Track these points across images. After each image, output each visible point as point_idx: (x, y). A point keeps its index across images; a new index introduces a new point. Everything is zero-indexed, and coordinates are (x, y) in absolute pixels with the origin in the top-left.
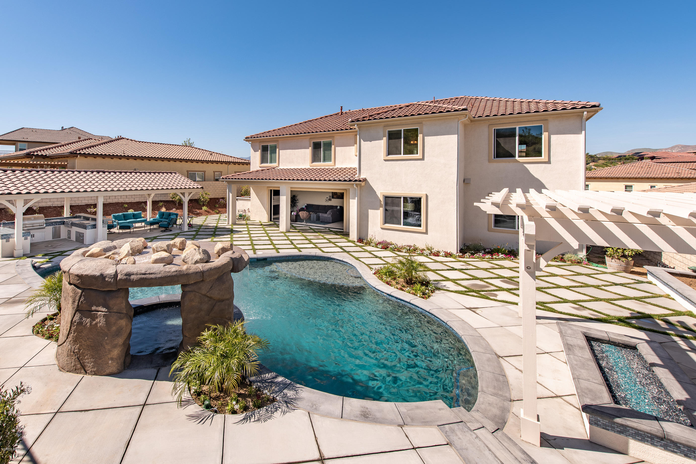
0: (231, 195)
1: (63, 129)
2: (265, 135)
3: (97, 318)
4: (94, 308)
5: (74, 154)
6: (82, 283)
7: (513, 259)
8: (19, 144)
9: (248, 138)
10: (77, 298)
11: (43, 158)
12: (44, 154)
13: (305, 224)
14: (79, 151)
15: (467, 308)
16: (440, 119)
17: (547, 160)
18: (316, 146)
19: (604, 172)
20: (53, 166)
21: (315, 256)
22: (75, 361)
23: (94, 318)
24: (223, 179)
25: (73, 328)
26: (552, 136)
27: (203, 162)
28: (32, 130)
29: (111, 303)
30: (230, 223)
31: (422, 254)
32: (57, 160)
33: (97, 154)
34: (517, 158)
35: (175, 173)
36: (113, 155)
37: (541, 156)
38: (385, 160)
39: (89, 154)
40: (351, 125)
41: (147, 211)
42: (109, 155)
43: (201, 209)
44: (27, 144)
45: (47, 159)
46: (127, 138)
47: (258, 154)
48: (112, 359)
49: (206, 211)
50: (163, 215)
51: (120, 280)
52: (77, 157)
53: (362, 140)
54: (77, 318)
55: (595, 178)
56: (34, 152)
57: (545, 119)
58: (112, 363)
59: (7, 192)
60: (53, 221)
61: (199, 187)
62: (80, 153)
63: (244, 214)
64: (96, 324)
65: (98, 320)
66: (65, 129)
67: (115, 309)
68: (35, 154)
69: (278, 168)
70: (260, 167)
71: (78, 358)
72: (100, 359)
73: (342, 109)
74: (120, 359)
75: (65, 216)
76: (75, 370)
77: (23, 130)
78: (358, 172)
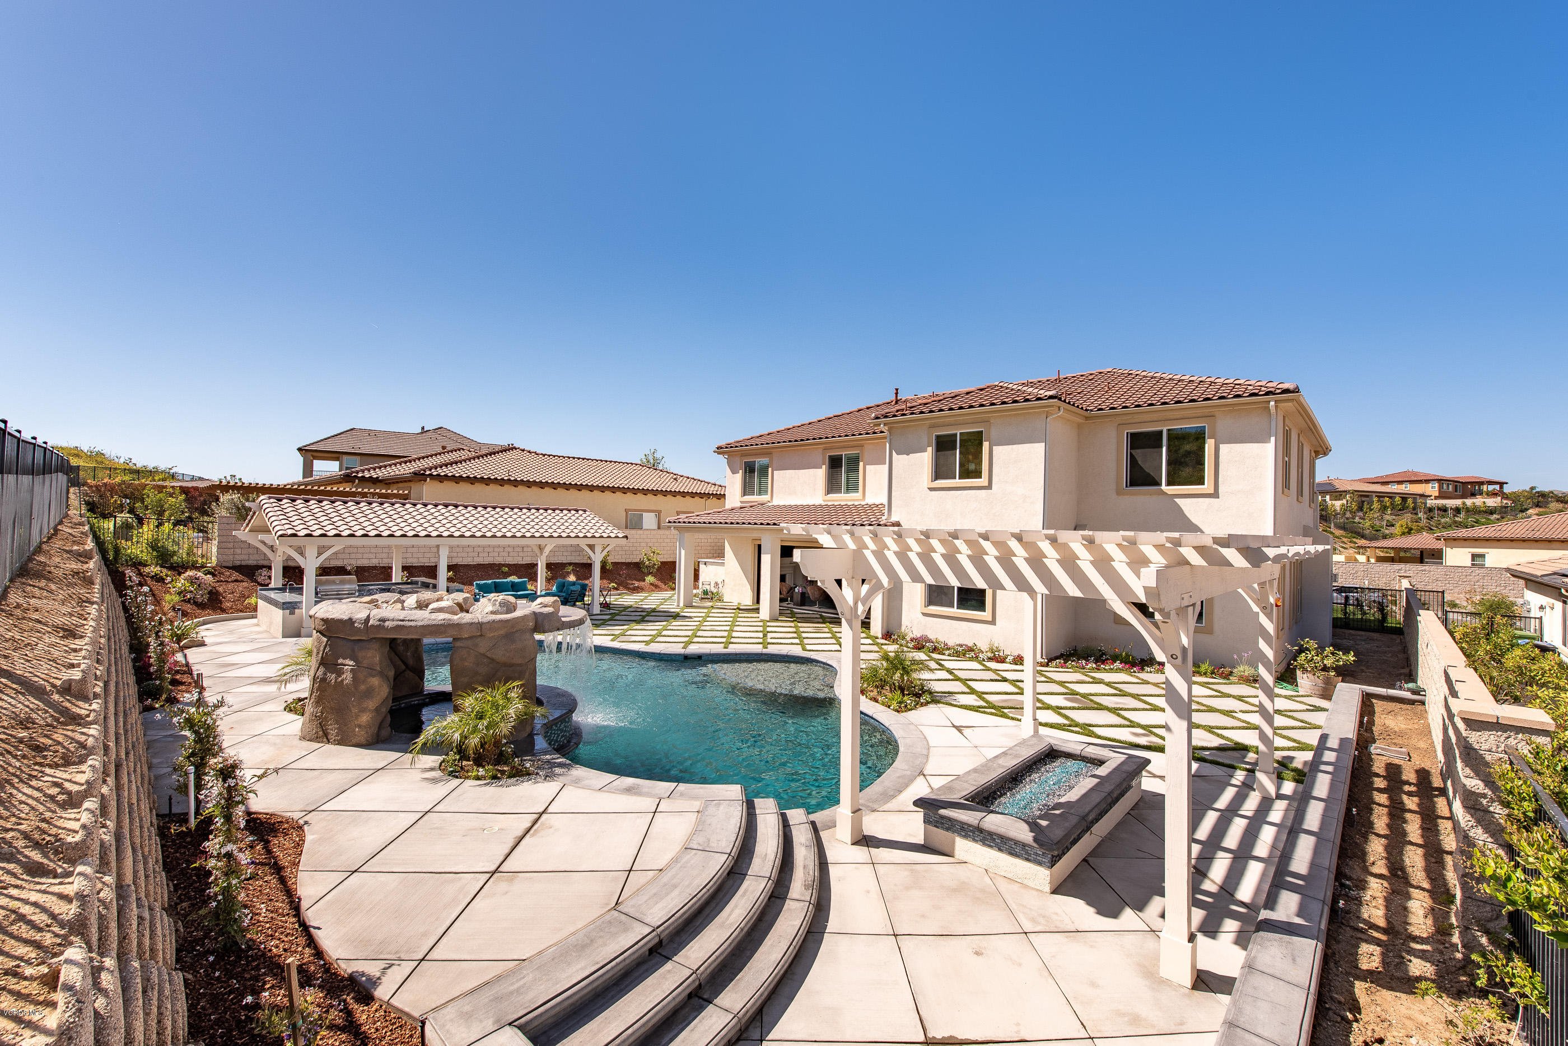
0: (683, 552)
1: (424, 431)
2: (753, 442)
3: (343, 673)
4: (340, 661)
5: (419, 476)
6: (328, 629)
7: (1135, 672)
8: (345, 458)
9: (722, 448)
10: (322, 649)
11: (373, 483)
12: (375, 476)
13: (817, 609)
14: (430, 470)
15: (954, 726)
16: (1018, 414)
17: (1212, 491)
18: (835, 463)
19: (1522, 527)
20: (386, 496)
21: (787, 656)
22: (317, 728)
23: (340, 673)
24: (670, 522)
25: (316, 686)
26: (1221, 446)
27: (655, 493)
28: (369, 432)
29: (360, 654)
30: (682, 605)
31: (977, 657)
32: (396, 486)
33: (461, 477)
34: (1164, 487)
35: (585, 511)
36: (489, 478)
37: (1203, 484)
38: (931, 489)
39: (446, 476)
40: (875, 425)
41: (537, 582)
42: (482, 478)
43: (644, 580)
44: (358, 458)
45: (378, 484)
46: (522, 447)
47: (739, 477)
48: (360, 726)
49: (651, 584)
50: (564, 586)
51: (372, 626)
52: (426, 481)
53: (894, 452)
54: (320, 673)
55: (1498, 540)
56: (357, 472)
57: (1210, 414)
58: (359, 731)
59: (290, 532)
60: (371, 587)
61: (620, 535)
62: (431, 475)
63: (715, 591)
64: (342, 681)
65: (344, 676)
66: (427, 431)
67: (365, 663)
68: (360, 475)
69: (770, 504)
70: (741, 502)
71: (320, 724)
72: (345, 725)
73: (897, 394)
74: (370, 728)
75: (394, 581)
76: (316, 739)
77: (353, 433)
78: (886, 511)
